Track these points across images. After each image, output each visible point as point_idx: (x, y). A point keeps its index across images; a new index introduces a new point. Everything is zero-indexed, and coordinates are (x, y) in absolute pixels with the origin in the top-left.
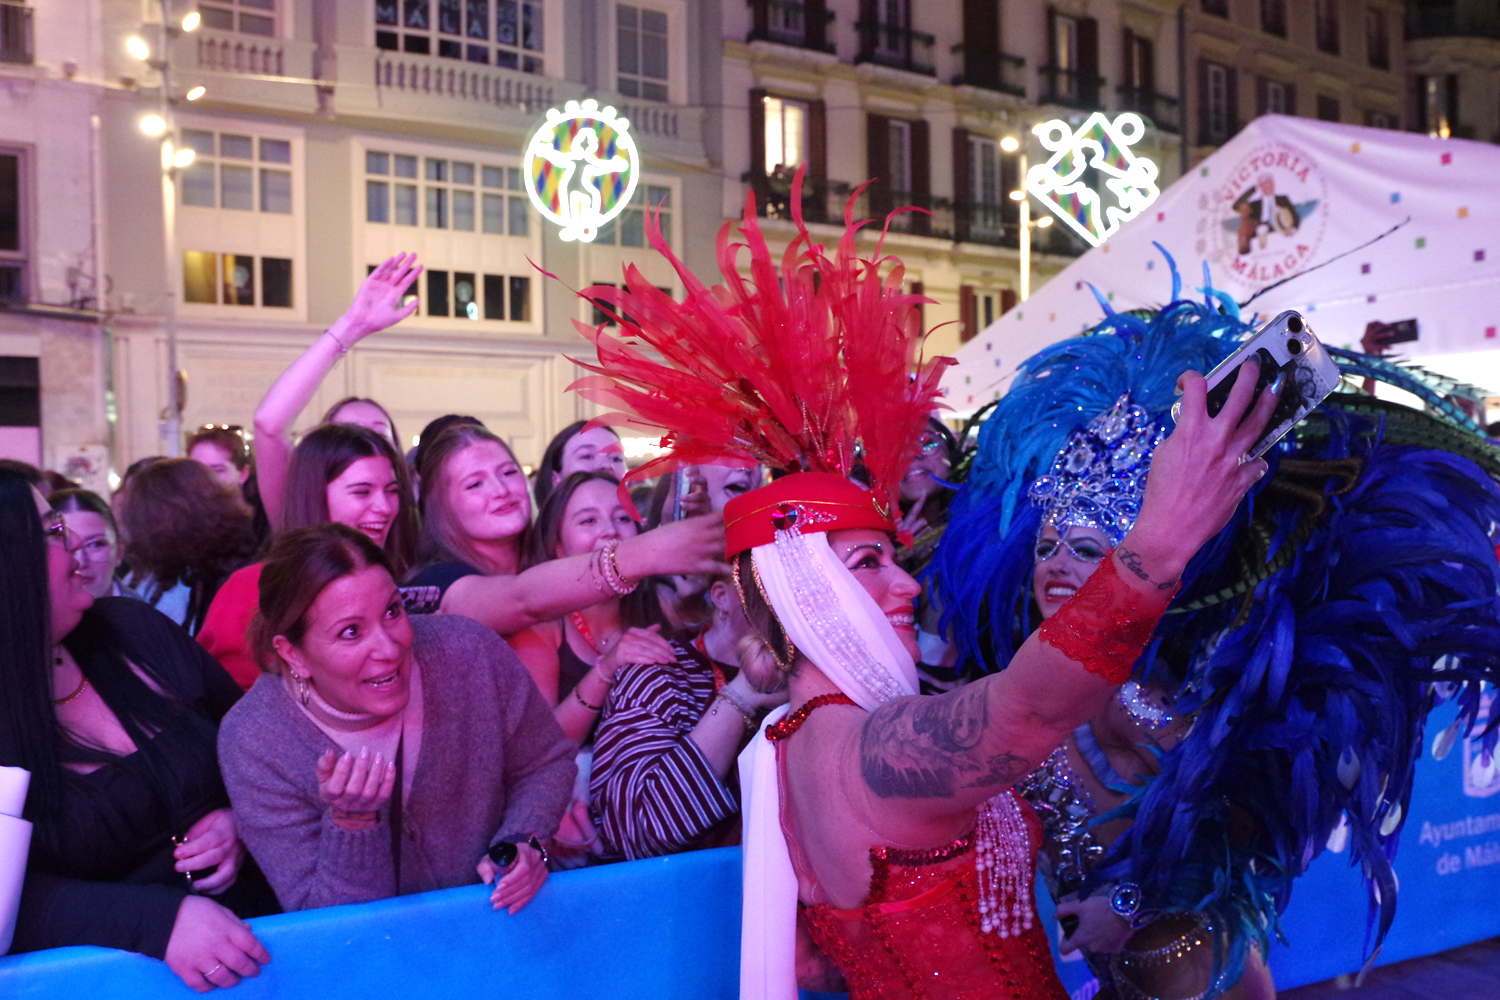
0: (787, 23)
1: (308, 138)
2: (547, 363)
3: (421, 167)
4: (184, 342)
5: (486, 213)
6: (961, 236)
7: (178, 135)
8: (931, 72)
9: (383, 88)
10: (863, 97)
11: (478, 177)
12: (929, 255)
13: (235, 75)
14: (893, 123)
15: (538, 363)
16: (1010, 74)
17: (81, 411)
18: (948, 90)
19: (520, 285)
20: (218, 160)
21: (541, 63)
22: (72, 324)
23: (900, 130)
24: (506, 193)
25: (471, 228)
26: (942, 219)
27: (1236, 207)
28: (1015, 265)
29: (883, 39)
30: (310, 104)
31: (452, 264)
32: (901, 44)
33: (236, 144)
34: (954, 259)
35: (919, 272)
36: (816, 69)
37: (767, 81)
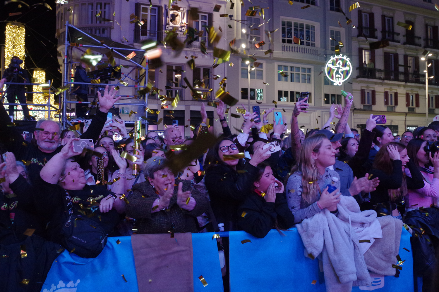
0: (366, 32)
1: (266, 63)
2: (315, 112)
3: (289, 68)
5: (302, 78)
6: (406, 81)
8: (399, 42)
9: (283, 51)
11: (301, 70)
12: (399, 86)
14: (390, 54)
15: (313, 112)
16: (417, 41)
18: (403, 46)
21: (314, 44)
23: (391, 56)
24: (306, 74)
25: (299, 82)
26: (401, 77)
29: (387, 35)
31: (295, 90)
32: (391, 36)
34: (404, 86)
35: (396, 90)
37: (362, 46)
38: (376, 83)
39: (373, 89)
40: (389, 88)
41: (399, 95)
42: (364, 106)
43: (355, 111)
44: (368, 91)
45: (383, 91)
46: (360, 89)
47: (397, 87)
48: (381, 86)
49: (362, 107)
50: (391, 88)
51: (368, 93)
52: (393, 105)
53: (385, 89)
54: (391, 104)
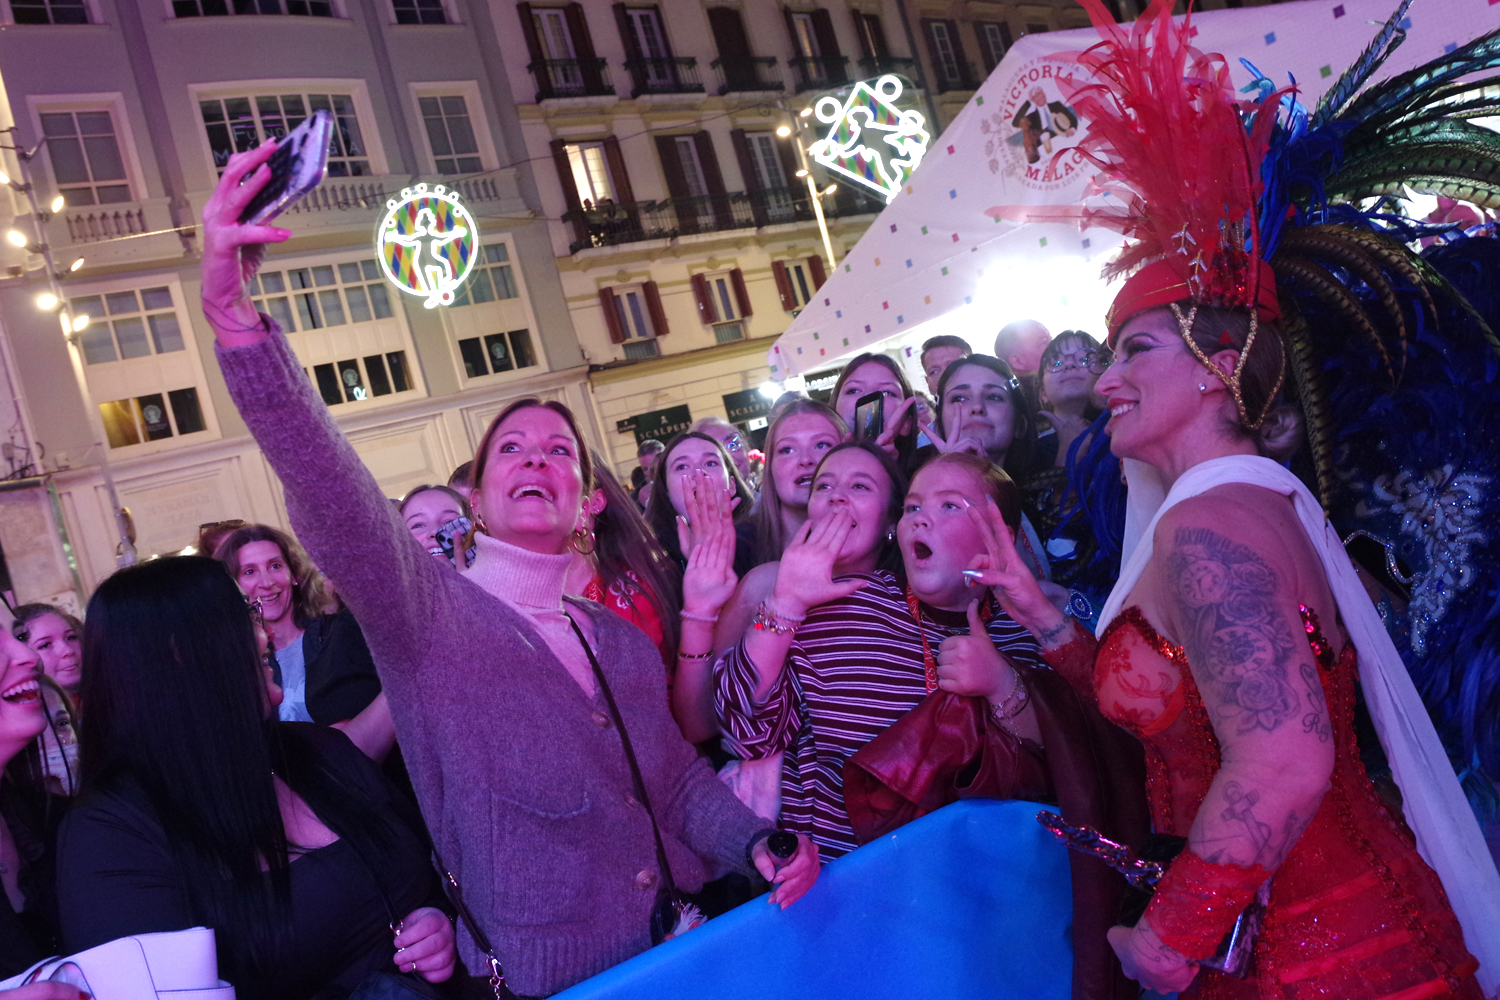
0: (567, 80)
2: (438, 420)
3: (286, 280)
4: (118, 483)
5: (351, 306)
6: (761, 221)
7: (70, 306)
8: (700, 89)
10: (647, 124)
11: (338, 276)
12: (738, 244)
13: (105, 241)
14: (678, 140)
15: (430, 421)
16: (766, 73)
17: (44, 566)
18: (718, 100)
19: (398, 359)
20: (109, 319)
21: (366, 164)
22: (17, 493)
23: (686, 143)
24: (365, 283)
25: (343, 321)
26: (742, 211)
27: (1016, 123)
28: (816, 233)
29: (651, 70)
30: (176, 249)
31: (333, 356)
32: (668, 72)
33: (122, 300)
34: (760, 242)
35: (734, 261)
36: (602, 111)
37: (563, 132)
38: (649, 256)
39: (645, 279)
40: (704, 261)
41: (746, 278)
42: (625, 346)
43: (594, 376)
44: (630, 291)
45: (687, 277)
46: (593, 289)
47: (735, 250)
48: (673, 258)
49: (619, 353)
50: (711, 259)
51: (631, 296)
52: (737, 316)
53: (690, 268)
54: (729, 314)
